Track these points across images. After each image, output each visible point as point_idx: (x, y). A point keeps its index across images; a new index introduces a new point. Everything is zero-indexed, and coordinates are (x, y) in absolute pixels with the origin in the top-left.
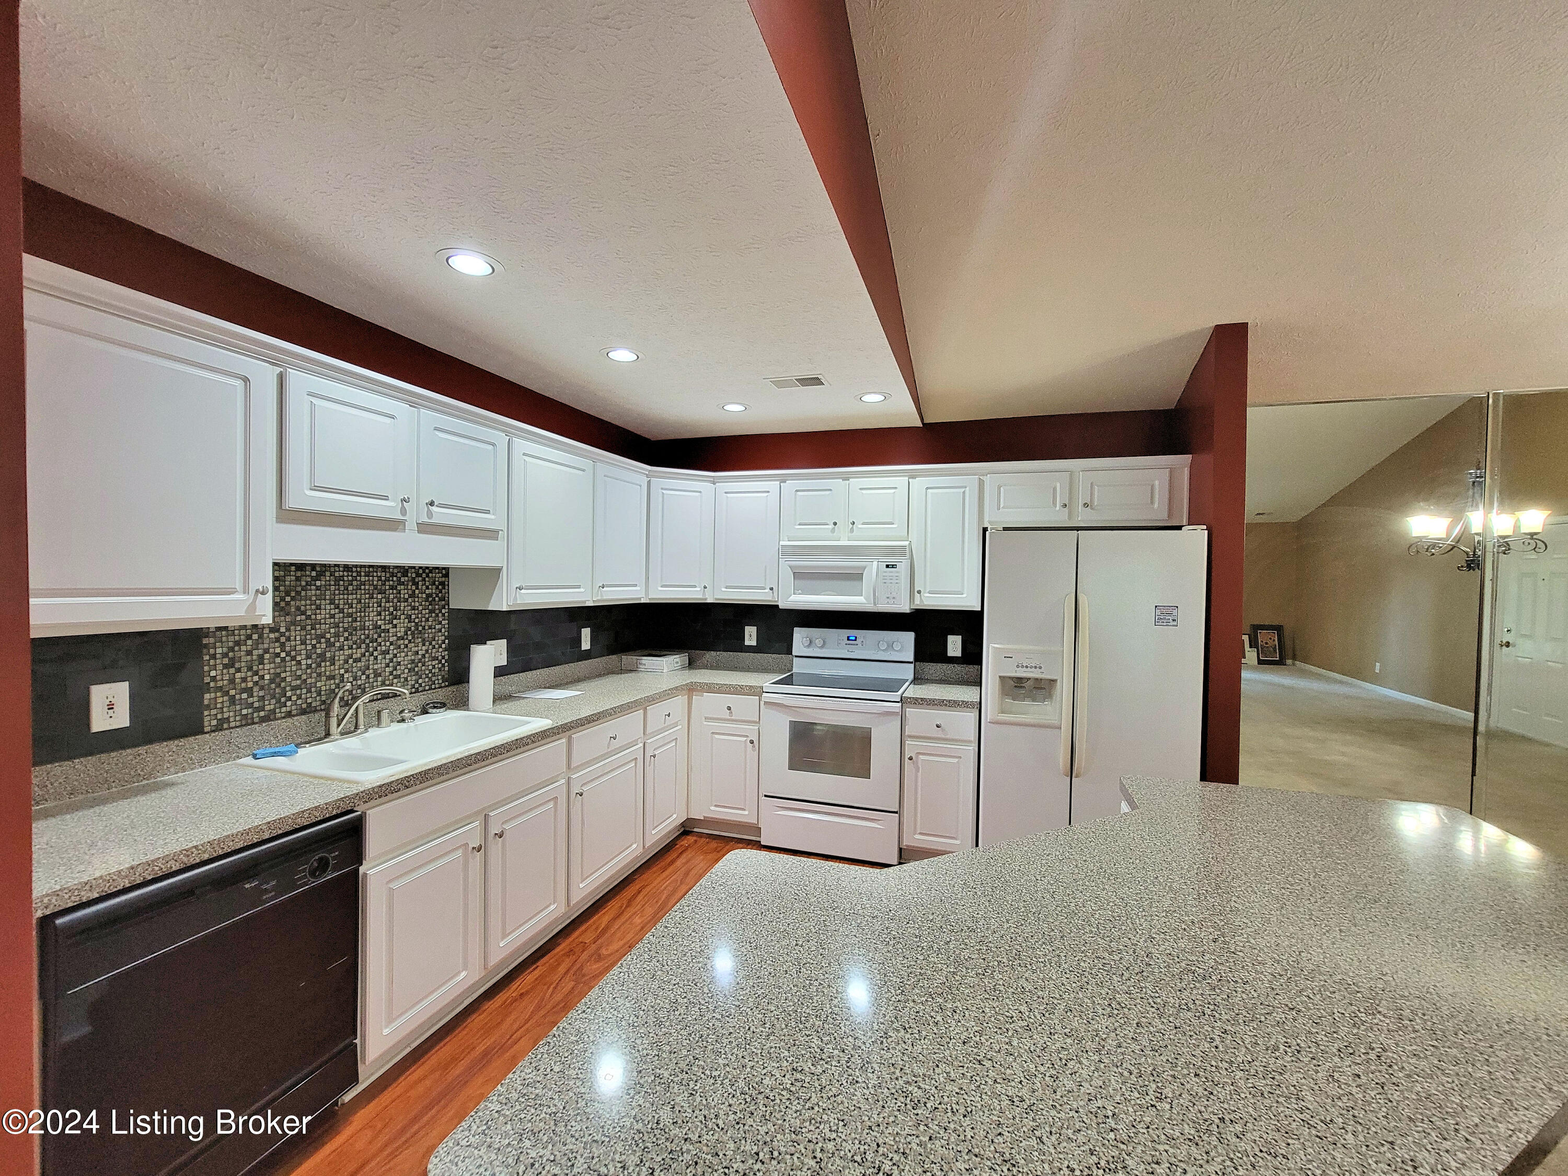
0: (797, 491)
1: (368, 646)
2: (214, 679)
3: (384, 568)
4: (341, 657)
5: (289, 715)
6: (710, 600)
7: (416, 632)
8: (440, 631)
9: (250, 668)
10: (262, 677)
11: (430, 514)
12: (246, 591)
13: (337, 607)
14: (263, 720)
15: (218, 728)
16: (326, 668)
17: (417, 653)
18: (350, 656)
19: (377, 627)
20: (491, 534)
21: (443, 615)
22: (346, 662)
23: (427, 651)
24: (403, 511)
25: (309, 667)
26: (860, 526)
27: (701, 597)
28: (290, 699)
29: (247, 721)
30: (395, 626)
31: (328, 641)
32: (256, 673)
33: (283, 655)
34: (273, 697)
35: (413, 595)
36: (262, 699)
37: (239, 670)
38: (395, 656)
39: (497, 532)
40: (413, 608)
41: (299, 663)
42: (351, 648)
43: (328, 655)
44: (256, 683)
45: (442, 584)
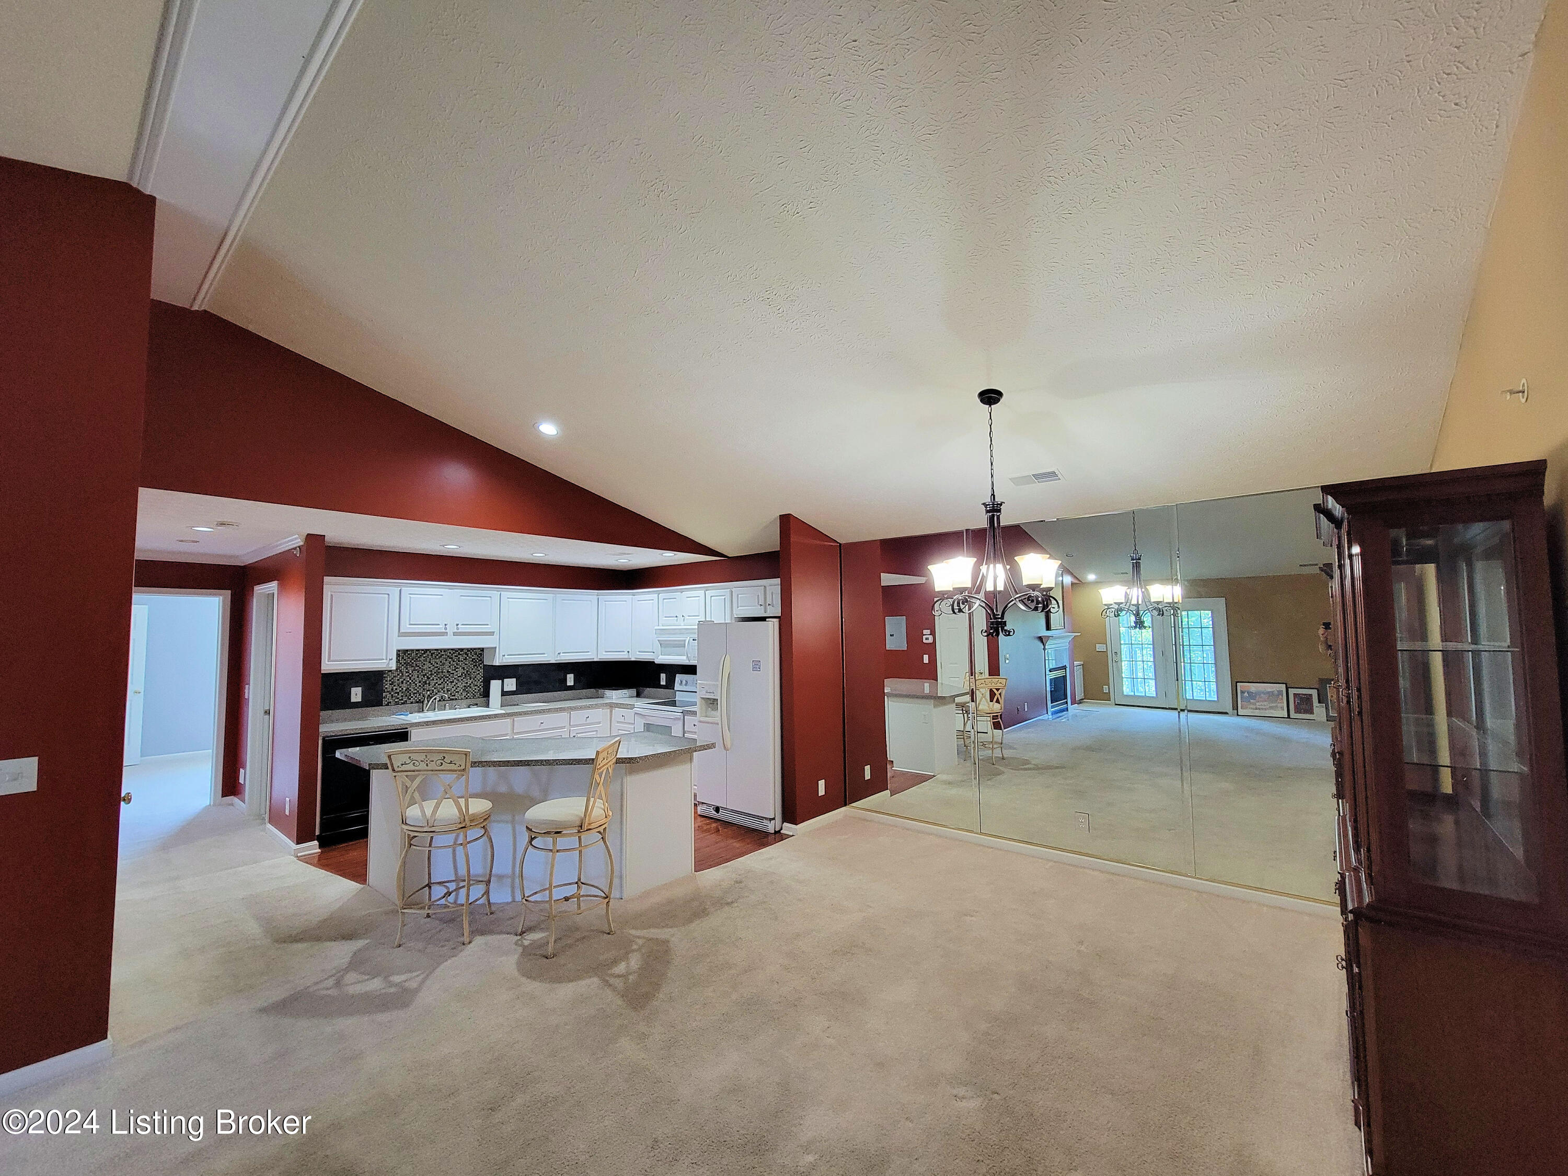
0: (664, 599)
1: (444, 680)
2: (386, 688)
3: (452, 649)
4: (432, 683)
5: (412, 703)
6: (633, 659)
7: (467, 674)
8: (479, 674)
9: (398, 685)
10: (402, 689)
11: (458, 629)
12: (386, 659)
13: (432, 664)
14: (402, 704)
15: (387, 705)
16: (427, 687)
17: (467, 683)
18: (437, 683)
19: (448, 672)
20: (492, 633)
21: (481, 667)
22: (435, 685)
23: (472, 682)
24: (446, 629)
25: (420, 686)
26: (688, 617)
27: (627, 657)
28: (412, 697)
29: (397, 703)
30: (457, 672)
31: (427, 677)
32: (400, 687)
33: (410, 681)
34: (406, 696)
35: (466, 659)
36: (402, 696)
37: (395, 686)
38: (457, 684)
39: (494, 632)
40: (466, 664)
41: (416, 684)
42: (437, 679)
43: (427, 682)
44: (400, 691)
45: (481, 654)
